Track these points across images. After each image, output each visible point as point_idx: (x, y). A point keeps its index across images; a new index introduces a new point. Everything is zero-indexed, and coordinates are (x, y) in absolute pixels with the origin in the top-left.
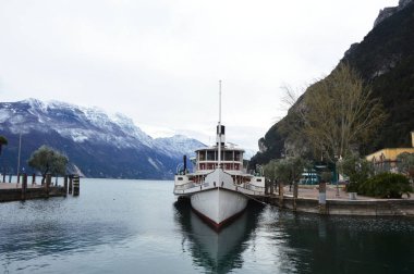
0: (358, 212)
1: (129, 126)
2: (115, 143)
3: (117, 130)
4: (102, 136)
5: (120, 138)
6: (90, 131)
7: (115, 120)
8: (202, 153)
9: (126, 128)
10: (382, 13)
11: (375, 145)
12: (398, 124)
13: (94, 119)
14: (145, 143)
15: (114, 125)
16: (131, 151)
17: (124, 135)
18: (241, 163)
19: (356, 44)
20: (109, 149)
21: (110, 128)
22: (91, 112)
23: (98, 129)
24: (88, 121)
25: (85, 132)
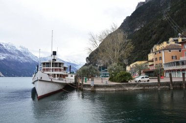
0: (107, 89)
1: (26, 52)
2: (19, 60)
3: (20, 54)
4: (13, 57)
5: (22, 58)
6: (7, 54)
7: (19, 49)
8: (44, 64)
9: (25, 53)
10: (139, 4)
11: (134, 60)
12: (144, 51)
13: (8, 49)
14: (34, 60)
15: (19, 51)
16: (27, 64)
17: (24, 56)
18: (62, 68)
19: (128, 17)
20: (17, 63)
21: (17, 53)
22: (7, 45)
23: (11, 53)
24: (5, 50)
25: (4, 55)
